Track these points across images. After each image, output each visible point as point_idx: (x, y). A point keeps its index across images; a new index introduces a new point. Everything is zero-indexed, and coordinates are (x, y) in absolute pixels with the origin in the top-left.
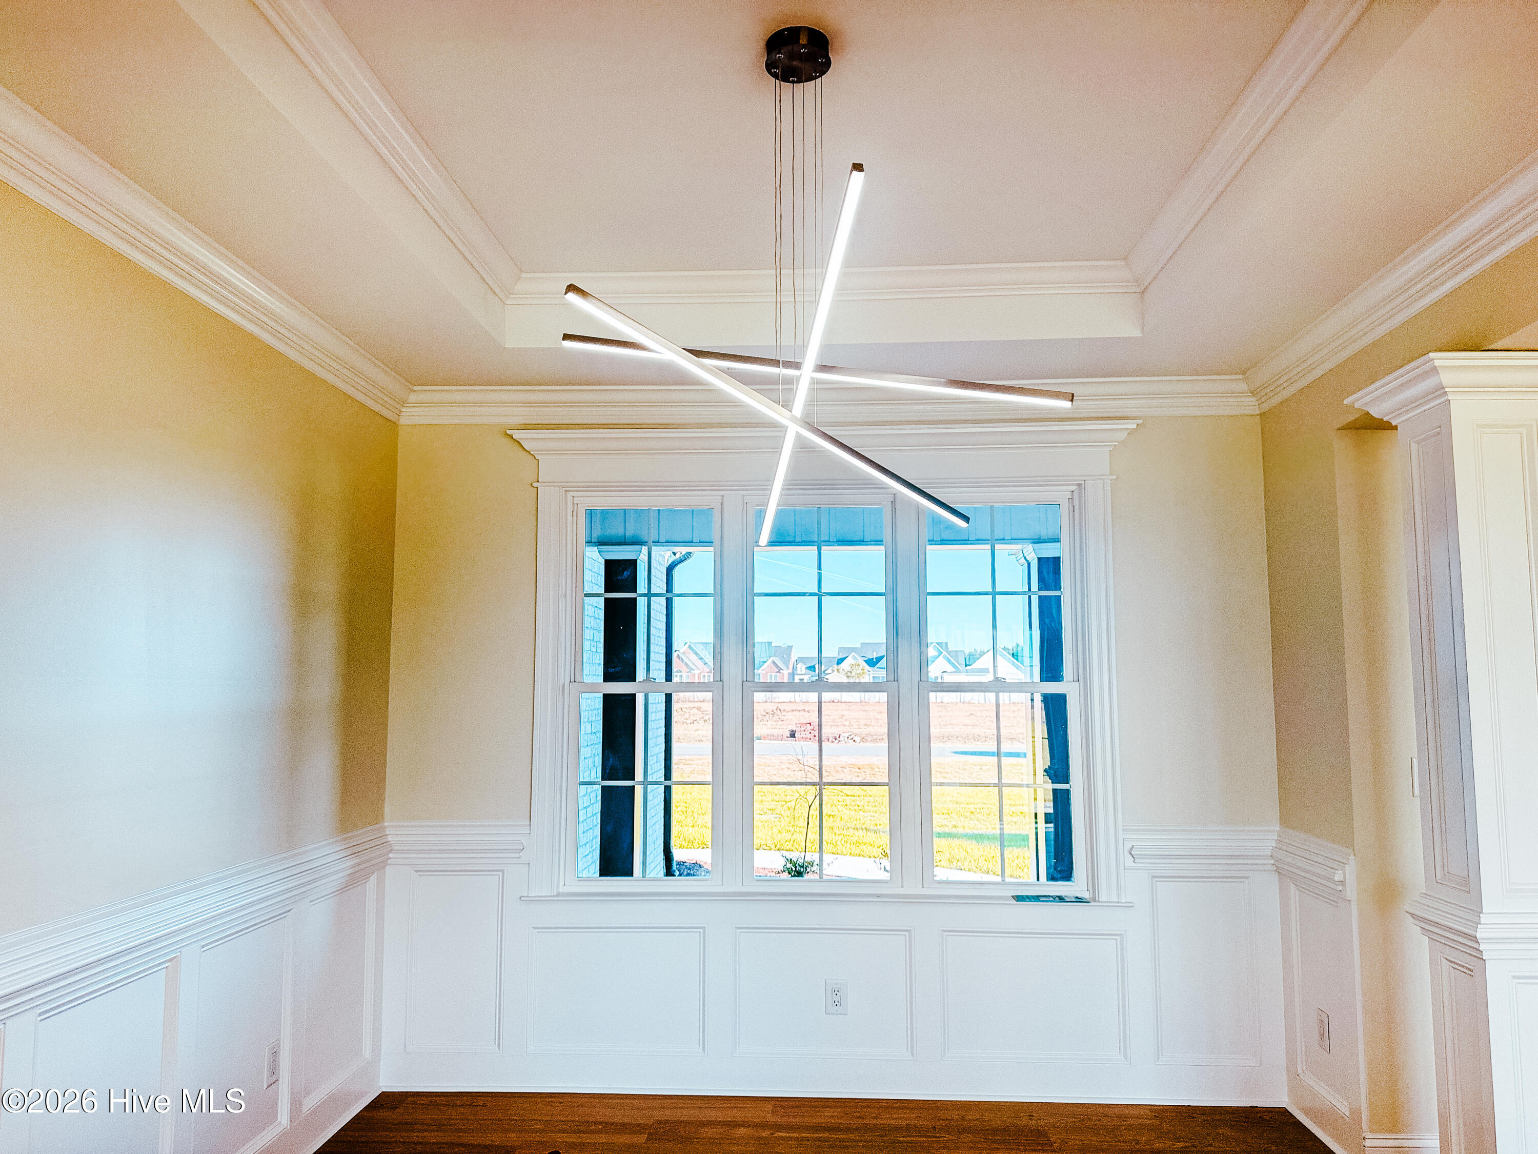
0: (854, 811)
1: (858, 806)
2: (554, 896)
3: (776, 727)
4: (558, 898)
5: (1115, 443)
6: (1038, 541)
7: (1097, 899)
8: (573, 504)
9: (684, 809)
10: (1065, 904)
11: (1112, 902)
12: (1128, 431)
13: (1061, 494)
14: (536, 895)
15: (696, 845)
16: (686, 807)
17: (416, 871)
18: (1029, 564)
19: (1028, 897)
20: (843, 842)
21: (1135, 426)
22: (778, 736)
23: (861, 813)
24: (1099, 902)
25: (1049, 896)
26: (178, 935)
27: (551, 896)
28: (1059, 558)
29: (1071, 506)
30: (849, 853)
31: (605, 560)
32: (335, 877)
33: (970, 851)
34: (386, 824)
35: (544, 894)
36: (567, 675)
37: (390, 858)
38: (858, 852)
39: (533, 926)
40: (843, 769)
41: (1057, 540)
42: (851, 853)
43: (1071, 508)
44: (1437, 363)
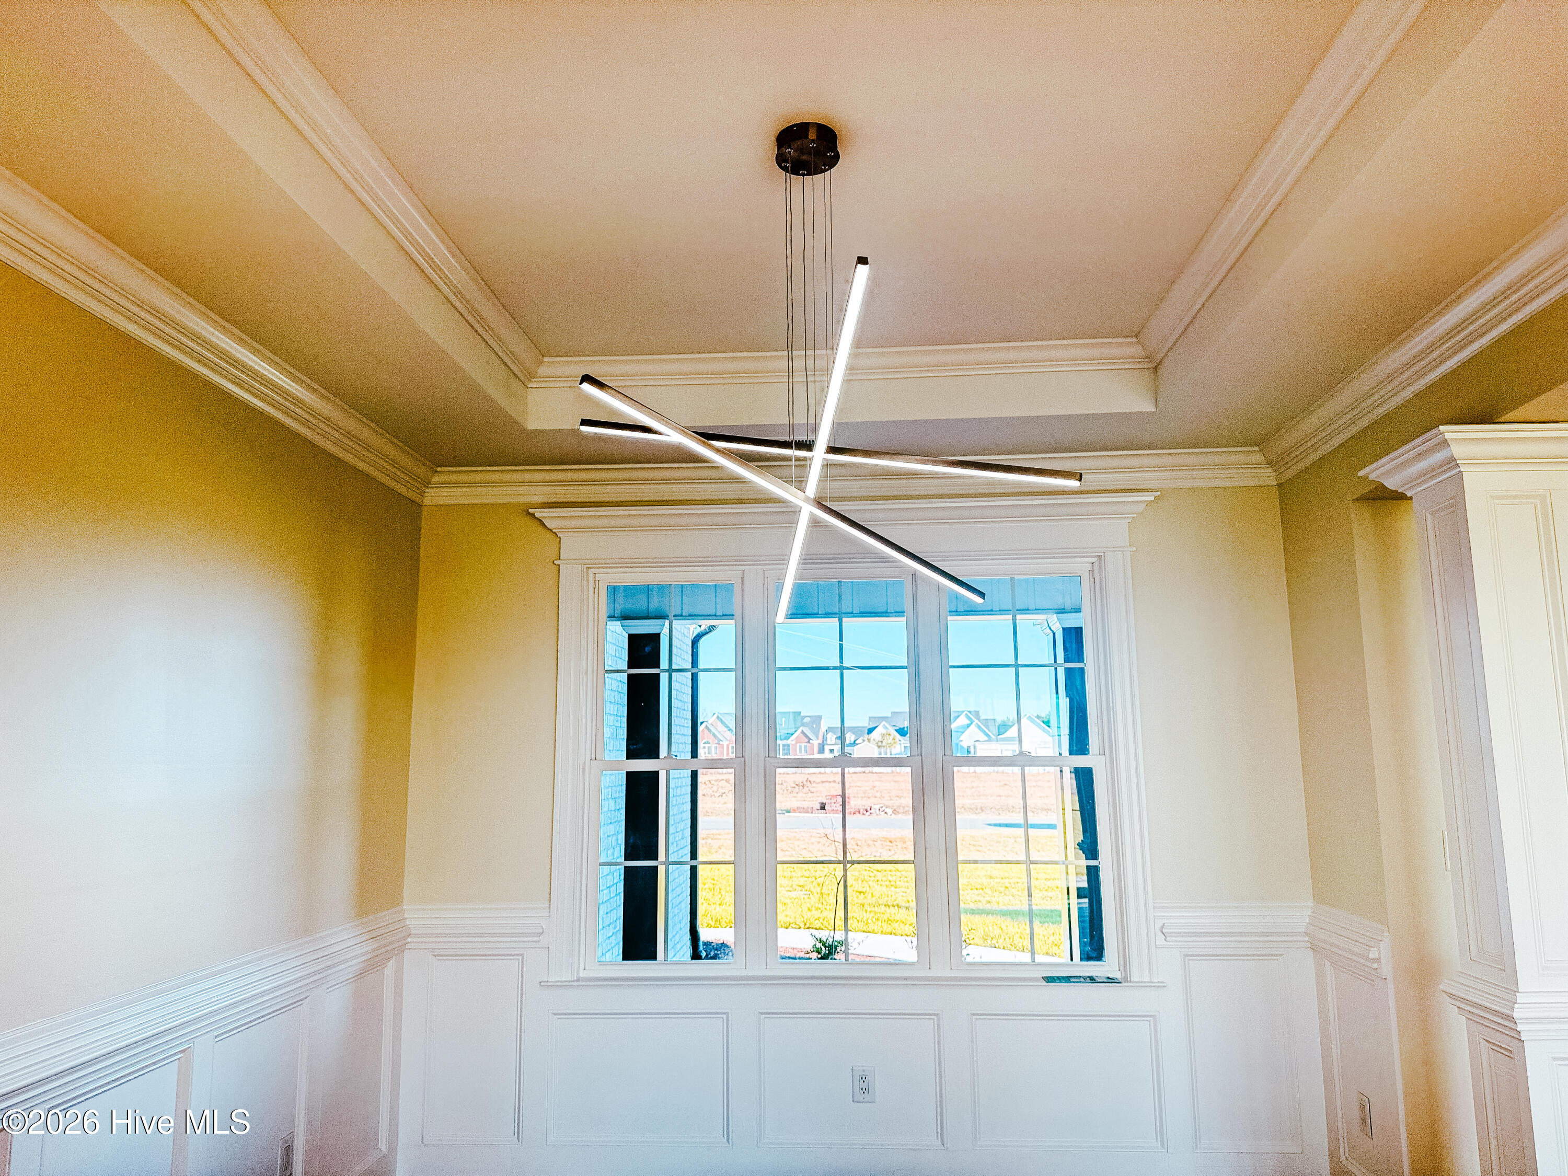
0: (885, 887)
1: (890, 881)
2: (574, 981)
3: (806, 799)
4: (578, 983)
5: (1133, 516)
6: (1061, 611)
7: (1129, 979)
8: (595, 581)
9: (712, 886)
10: (1095, 984)
11: (1145, 982)
12: (1146, 503)
13: (1081, 566)
14: (557, 980)
15: (723, 924)
16: (714, 884)
17: (435, 956)
18: (1054, 634)
19: (1058, 978)
20: (874, 920)
21: (1152, 498)
22: (808, 808)
23: (893, 888)
24: (1130, 981)
25: (1080, 977)
26: (190, 1025)
27: (571, 981)
28: (1081, 628)
29: (1091, 578)
30: (880, 931)
31: (629, 634)
32: (353, 962)
33: (1004, 928)
34: (405, 907)
35: (564, 979)
36: (588, 753)
37: (408, 943)
38: (889, 930)
39: (554, 1012)
40: (875, 843)
41: (1078, 610)
42: (882, 932)
43: (1092, 580)
44: (1447, 436)
